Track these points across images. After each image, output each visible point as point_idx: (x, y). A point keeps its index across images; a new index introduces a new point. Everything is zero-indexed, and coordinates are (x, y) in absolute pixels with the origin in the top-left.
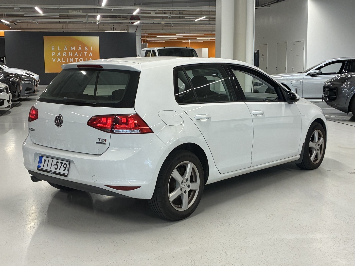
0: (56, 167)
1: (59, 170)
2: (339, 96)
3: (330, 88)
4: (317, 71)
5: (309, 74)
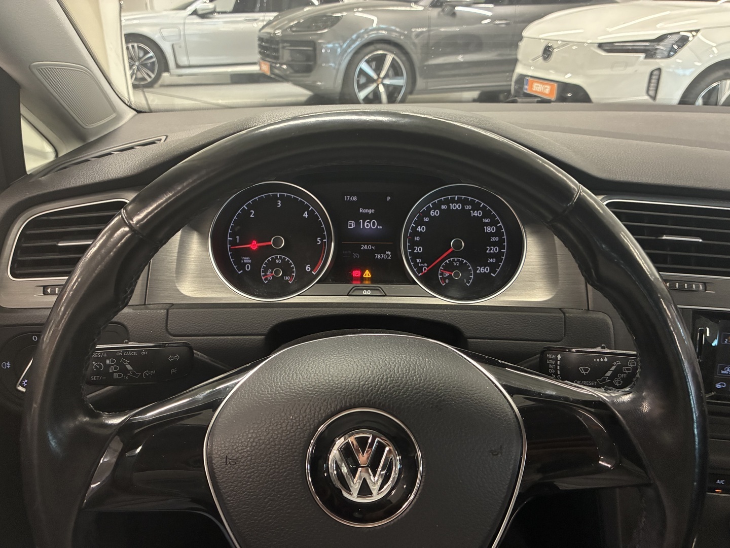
2: (319, 62)
3: (294, 43)
4: (211, 6)
5: (195, 13)
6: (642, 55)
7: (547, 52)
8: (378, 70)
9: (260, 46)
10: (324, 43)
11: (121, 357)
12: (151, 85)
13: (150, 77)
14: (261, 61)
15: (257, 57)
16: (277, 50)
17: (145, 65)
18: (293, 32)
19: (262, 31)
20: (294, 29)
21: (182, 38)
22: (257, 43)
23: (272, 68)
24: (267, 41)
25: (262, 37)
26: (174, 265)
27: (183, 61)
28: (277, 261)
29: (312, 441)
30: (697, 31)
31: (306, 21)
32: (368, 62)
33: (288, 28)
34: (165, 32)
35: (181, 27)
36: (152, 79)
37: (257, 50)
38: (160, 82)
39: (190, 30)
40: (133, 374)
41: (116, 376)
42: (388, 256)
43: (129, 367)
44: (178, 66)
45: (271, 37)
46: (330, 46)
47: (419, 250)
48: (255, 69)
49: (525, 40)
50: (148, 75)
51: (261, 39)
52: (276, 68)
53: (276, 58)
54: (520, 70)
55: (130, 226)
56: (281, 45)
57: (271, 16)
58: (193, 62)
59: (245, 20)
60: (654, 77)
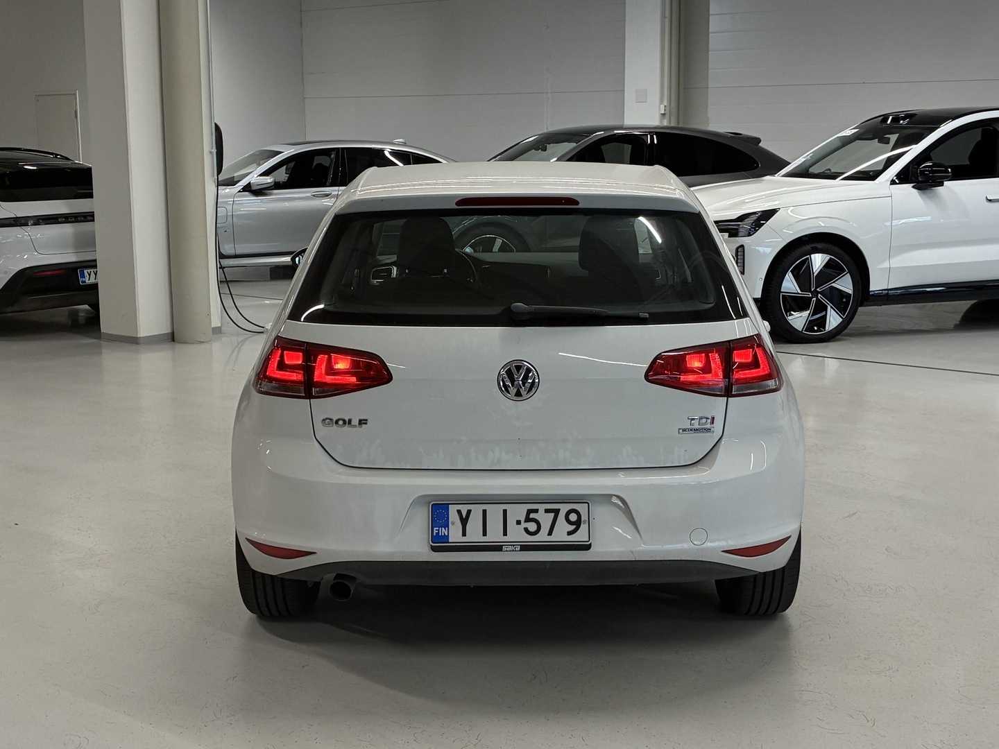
0: (532, 527)
1: (550, 533)
4: (269, 180)
5: (246, 188)
6: (727, 234)
21: (229, 220)
27: (228, 249)
35: (230, 208)
39: (239, 210)
58: (239, 252)
59: (314, 196)
60: (739, 253)
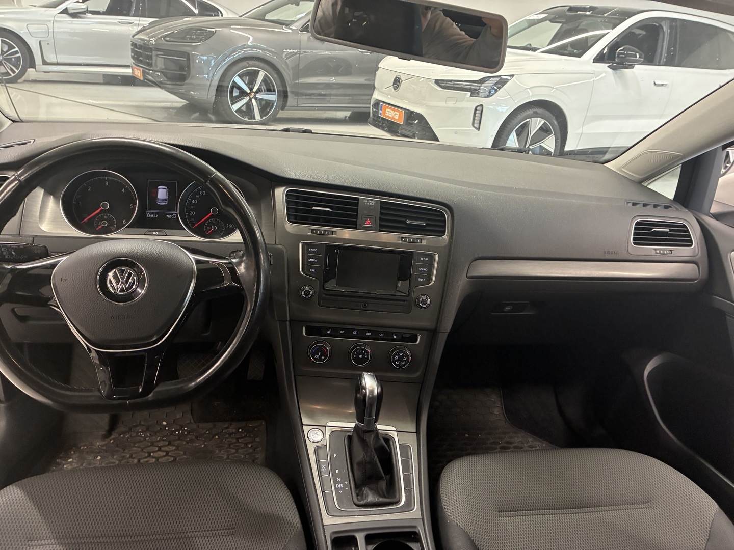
2: (193, 72)
3: (167, 52)
4: (83, 6)
5: (65, 11)
6: (469, 93)
7: (397, 82)
8: (251, 84)
9: (133, 51)
10: (198, 55)
11: (9, 248)
12: (14, 80)
13: (14, 72)
14: (134, 66)
15: (130, 61)
16: (150, 58)
17: (9, 60)
18: (166, 41)
19: (135, 37)
20: (168, 39)
21: (51, 35)
22: (130, 47)
23: (144, 73)
24: (141, 47)
25: (135, 42)
26: (38, 214)
27: (51, 58)
28: (105, 217)
29: (100, 269)
30: (513, 76)
31: (180, 32)
32: (241, 76)
33: (161, 37)
34: (32, 28)
35: (50, 25)
36: (16, 74)
37: (130, 54)
38: (23, 78)
39: (59, 28)
40: (16, 256)
41: (6, 257)
42: (174, 216)
43: (13, 253)
44: (45, 63)
45: (145, 44)
46: (205, 58)
47: (193, 213)
48: (128, 71)
49: (380, 69)
50: (12, 70)
51: (134, 45)
52: (148, 74)
53: (150, 65)
54: (376, 96)
55: (19, 180)
56: (154, 53)
57: (146, 21)
58: (60, 61)
59: (120, 22)
60: (477, 112)
